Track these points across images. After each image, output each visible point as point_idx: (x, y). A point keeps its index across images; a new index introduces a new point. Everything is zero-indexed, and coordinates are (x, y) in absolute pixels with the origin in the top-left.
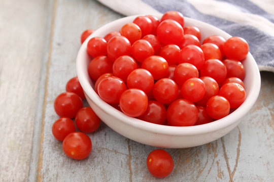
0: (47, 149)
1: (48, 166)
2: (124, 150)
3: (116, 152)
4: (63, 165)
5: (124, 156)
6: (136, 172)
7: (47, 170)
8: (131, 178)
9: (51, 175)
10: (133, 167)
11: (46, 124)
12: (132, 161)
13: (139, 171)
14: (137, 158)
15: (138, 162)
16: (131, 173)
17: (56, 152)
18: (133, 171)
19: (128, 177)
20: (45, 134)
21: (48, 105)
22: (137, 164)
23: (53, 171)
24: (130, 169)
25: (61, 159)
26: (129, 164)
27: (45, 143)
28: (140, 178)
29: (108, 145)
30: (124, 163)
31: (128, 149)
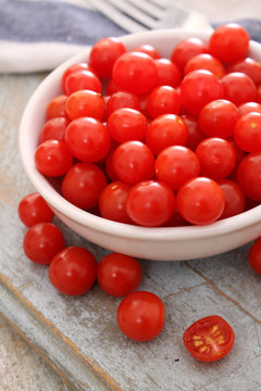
0: (95, 354)
1: (123, 375)
2: (194, 280)
3: (188, 290)
4: (141, 358)
5: (203, 288)
6: (239, 296)
7: (129, 381)
8: (242, 310)
9: (141, 384)
10: (229, 293)
11: (54, 321)
12: (220, 287)
13: (242, 293)
14: (221, 278)
15: (228, 281)
16: (236, 303)
17: (113, 349)
18: (235, 297)
19: (237, 311)
20: (70, 336)
21: (26, 293)
22: (230, 286)
23: (139, 377)
24: (229, 299)
25: (130, 352)
26: (221, 293)
27: (83, 349)
28: (254, 301)
29: (166, 288)
30: (213, 296)
31: (197, 275)
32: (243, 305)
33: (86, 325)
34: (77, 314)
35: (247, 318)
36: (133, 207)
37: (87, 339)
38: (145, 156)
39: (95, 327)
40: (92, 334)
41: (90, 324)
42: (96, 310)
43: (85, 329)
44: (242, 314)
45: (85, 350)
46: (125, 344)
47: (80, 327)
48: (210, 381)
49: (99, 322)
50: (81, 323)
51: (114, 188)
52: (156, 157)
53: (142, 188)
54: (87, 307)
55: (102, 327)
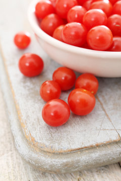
32: (104, 106)
33: (25, 88)
34: (24, 82)
35: (103, 112)
37: (21, 93)
39: (29, 90)
40: (25, 92)
41: (27, 88)
42: (34, 84)
44: (101, 109)
46: (37, 101)
47: (22, 88)
49: (32, 89)
50: (24, 86)
55: (32, 91)
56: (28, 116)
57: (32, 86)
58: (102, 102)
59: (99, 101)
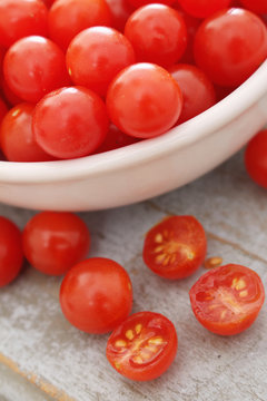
32: (246, 247)
33: (21, 327)
36: (43, 134)
37: (27, 348)
38: (51, 56)
39: (35, 326)
40: (33, 337)
41: (28, 324)
42: (33, 301)
43: (22, 333)
45: (26, 364)
46: (83, 342)
47: (14, 332)
48: (218, 372)
49: (41, 318)
50: (14, 326)
51: (15, 114)
52: (65, 53)
53: (51, 101)
54: (20, 299)
55: (46, 324)
56: (98, 394)
57: (34, 312)
58: (233, 239)
59: (224, 242)
